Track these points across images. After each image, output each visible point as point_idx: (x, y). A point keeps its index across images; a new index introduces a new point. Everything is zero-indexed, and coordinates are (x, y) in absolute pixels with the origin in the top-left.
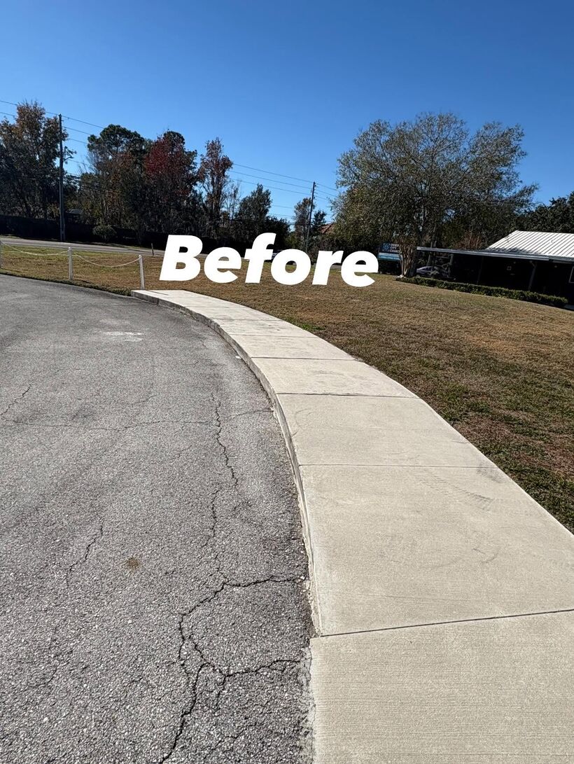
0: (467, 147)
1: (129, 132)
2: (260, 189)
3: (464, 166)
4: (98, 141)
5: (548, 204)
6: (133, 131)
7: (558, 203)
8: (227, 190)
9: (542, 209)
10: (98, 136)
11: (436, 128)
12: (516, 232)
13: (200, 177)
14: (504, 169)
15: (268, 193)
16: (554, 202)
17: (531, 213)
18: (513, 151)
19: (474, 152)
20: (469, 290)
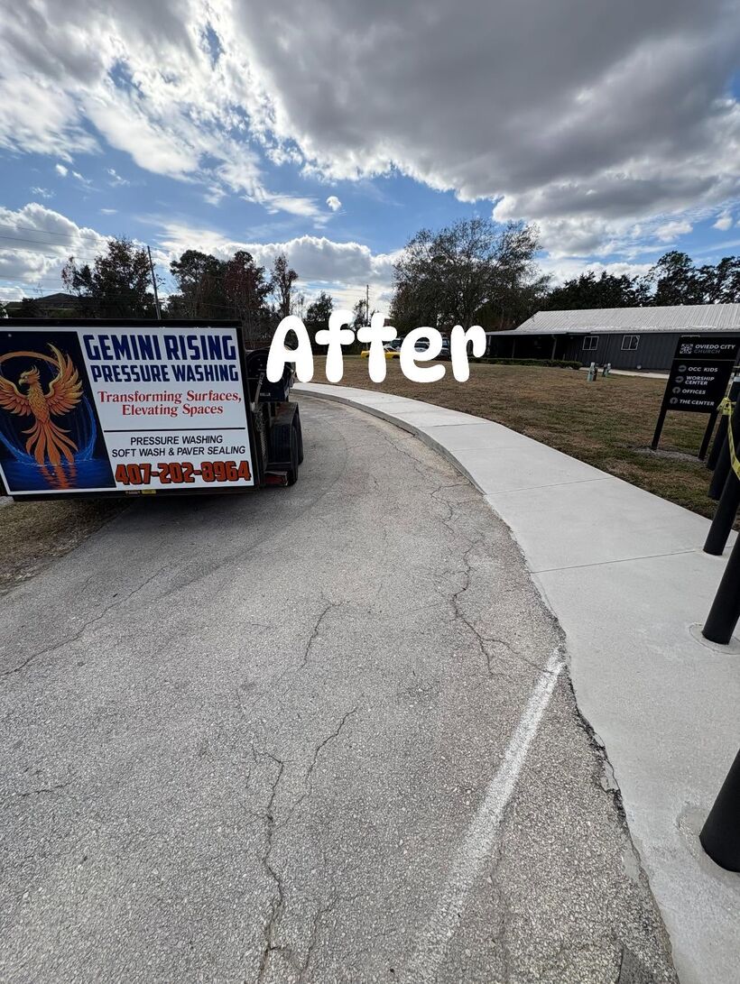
0: (495, 245)
1: (204, 256)
2: (323, 297)
3: (494, 262)
4: (179, 266)
5: (563, 286)
6: (208, 254)
7: (571, 285)
8: (293, 298)
9: (557, 291)
10: (179, 262)
11: (469, 231)
12: (539, 313)
13: (270, 289)
14: (527, 262)
15: (330, 299)
16: (567, 284)
17: (549, 295)
18: (532, 246)
19: (502, 249)
20: (507, 363)
